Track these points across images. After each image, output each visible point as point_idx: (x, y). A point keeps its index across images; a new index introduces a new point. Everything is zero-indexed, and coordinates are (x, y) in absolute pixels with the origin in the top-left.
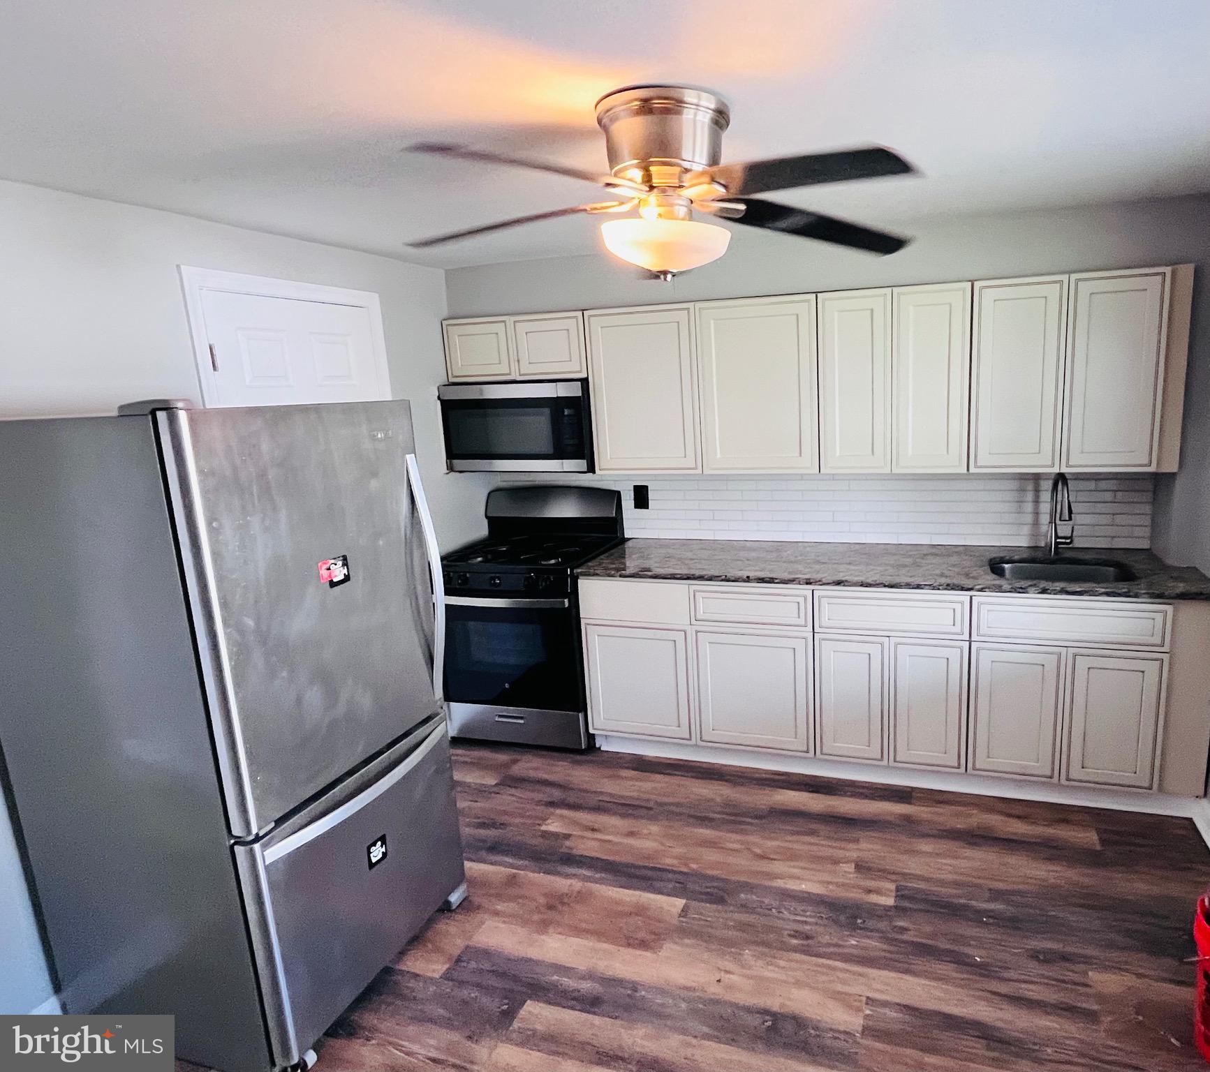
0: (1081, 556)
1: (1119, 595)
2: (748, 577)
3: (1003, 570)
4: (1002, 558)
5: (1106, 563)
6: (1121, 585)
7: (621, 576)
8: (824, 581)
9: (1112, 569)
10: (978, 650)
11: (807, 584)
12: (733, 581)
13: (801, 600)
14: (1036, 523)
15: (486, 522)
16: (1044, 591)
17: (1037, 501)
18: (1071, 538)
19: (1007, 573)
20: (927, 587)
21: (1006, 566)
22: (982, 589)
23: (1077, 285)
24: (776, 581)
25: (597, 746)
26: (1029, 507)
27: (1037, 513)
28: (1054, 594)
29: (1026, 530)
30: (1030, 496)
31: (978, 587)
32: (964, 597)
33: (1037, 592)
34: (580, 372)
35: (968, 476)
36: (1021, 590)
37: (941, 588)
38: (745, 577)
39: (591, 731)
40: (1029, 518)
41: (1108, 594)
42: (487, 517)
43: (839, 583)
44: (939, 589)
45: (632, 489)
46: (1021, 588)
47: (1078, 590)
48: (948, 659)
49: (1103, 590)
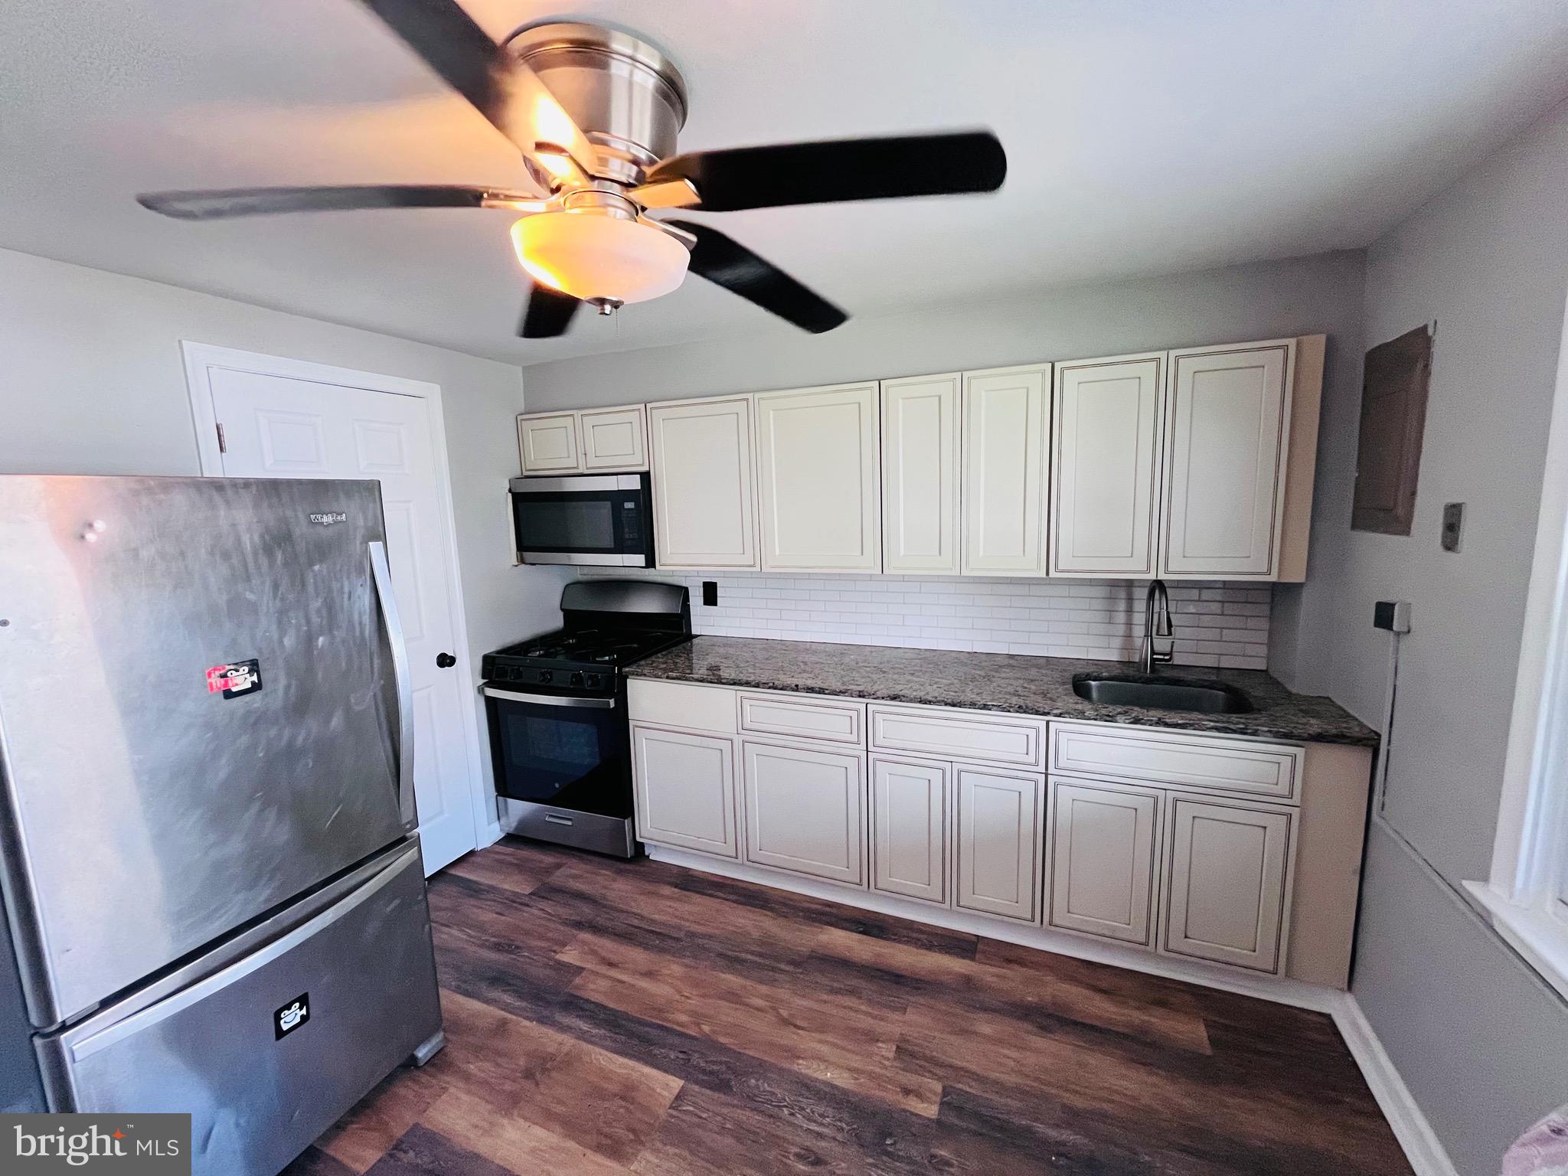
0: (1182, 675)
1: (1234, 731)
2: (797, 686)
3: (1089, 687)
4: (1088, 674)
5: (1212, 686)
6: (1234, 718)
7: (668, 678)
8: (879, 694)
9: (1220, 693)
10: (1056, 785)
11: (860, 696)
12: (781, 689)
13: (854, 714)
14: (1129, 636)
15: (561, 614)
16: (1136, 721)
17: (1130, 611)
18: (1170, 654)
19: (1095, 695)
20: (995, 708)
21: (1093, 683)
22: (1061, 714)
23: (1177, 363)
24: (827, 692)
25: (646, 854)
26: (1121, 617)
27: (1129, 624)
28: (1150, 725)
29: (1117, 642)
30: (1122, 606)
31: (1055, 712)
32: (1039, 722)
33: (1127, 721)
34: (642, 465)
35: (1047, 581)
36: (1108, 719)
37: (1011, 710)
38: (793, 685)
39: (638, 839)
40: (1121, 630)
41: (1218, 729)
42: (562, 609)
43: (894, 698)
44: (1009, 711)
45: (703, 585)
46: (1109, 716)
47: (1180, 722)
48: (1020, 792)
49: (1212, 724)
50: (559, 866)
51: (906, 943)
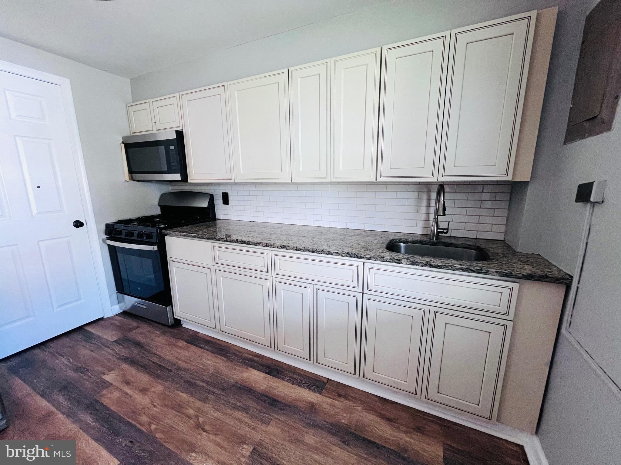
0: (454, 241)
1: (473, 271)
2: (237, 240)
3: (400, 246)
4: (400, 239)
5: (469, 247)
6: (475, 263)
7: (180, 235)
8: (276, 245)
9: (475, 251)
10: (368, 300)
11: (267, 246)
12: (230, 242)
13: (265, 256)
14: (428, 220)
15: (159, 208)
16: (414, 263)
17: (428, 206)
18: (448, 229)
19: (403, 250)
20: (335, 254)
21: (402, 244)
22: (370, 258)
24: (251, 243)
25: (182, 324)
26: (423, 209)
27: (428, 214)
28: (422, 266)
29: (421, 224)
30: (424, 203)
31: (367, 256)
32: (359, 262)
33: (408, 263)
34: (179, 127)
35: (376, 184)
36: (397, 261)
37: (343, 255)
38: (236, 240)
39: (175, 317)
40: (423, 216)
41: (462, 270)
42: (159, 205)
43: (283, 247)
44: (342, 256)
45: (222, 194)
46: (397, 260)
47: (440, 264)
48: (348, 303)
49: (460, 266)
50: (137, 327)
51: (288, 381)
